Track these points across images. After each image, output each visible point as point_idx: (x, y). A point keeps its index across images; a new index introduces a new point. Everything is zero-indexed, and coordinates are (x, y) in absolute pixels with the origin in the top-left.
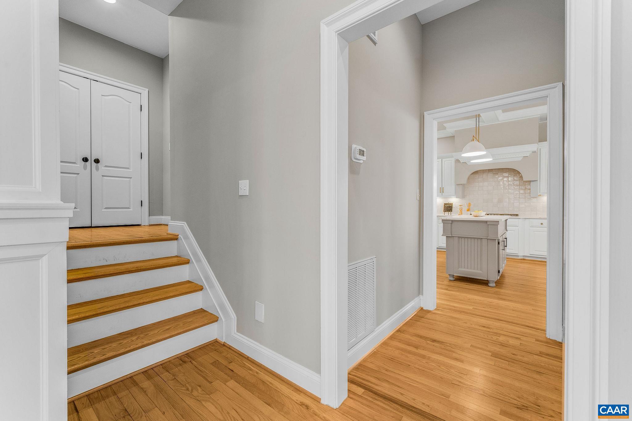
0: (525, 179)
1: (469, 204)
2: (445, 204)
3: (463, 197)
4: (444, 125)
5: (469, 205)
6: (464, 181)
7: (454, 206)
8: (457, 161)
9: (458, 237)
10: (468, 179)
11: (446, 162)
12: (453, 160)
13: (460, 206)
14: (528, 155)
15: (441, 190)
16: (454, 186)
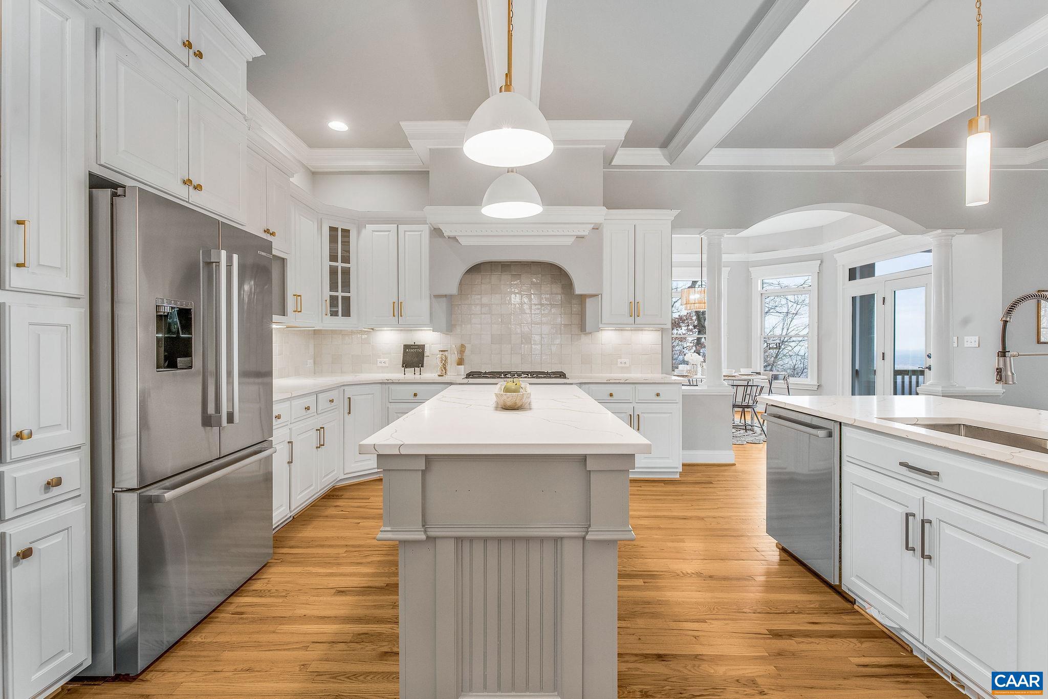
0: (578, 290)
1: (463, 346)
2: (406, 347)
3: (449, 328)
4: (400, 124)
5: (462, 349)
6: (453, 289)
7: (427, 352)
8: (436, 232)
9: (457, 539)
10: (460, 284)
11: (407, 233)
12: (425, 230)
13: (442, 351)
14: (586, 233)
15: (398, 310)
16: (428, 301)
